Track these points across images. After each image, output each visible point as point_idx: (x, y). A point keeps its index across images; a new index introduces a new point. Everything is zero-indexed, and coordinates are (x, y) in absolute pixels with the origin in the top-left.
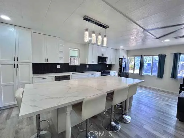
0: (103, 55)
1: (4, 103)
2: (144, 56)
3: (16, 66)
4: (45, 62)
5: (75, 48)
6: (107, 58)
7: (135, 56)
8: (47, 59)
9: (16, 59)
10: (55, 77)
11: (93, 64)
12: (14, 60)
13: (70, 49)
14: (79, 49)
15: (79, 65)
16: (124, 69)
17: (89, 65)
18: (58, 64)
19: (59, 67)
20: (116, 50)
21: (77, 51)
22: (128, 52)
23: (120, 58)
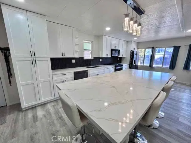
0: (116, 47)
1: (25, 104)
2: (156, 47)
3: (34, 62)
4: (62, 57)
5: (88, 41)
6: (120, 50)
7: (145, 48)
8: (63, 53)
9: (33, 54)
10: (74, 72)
11: (107, 57)
12: (31, 56)
13: (84, 41)
14: (92, 41)
15: (93, 59)
16: (135, 61)
17: (102, 58)
18: (73, 58)
19: (74, 61)
20: (127, 42)
21: (91, 44)
22: (138, 44)
23: (131, 51)
